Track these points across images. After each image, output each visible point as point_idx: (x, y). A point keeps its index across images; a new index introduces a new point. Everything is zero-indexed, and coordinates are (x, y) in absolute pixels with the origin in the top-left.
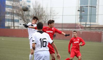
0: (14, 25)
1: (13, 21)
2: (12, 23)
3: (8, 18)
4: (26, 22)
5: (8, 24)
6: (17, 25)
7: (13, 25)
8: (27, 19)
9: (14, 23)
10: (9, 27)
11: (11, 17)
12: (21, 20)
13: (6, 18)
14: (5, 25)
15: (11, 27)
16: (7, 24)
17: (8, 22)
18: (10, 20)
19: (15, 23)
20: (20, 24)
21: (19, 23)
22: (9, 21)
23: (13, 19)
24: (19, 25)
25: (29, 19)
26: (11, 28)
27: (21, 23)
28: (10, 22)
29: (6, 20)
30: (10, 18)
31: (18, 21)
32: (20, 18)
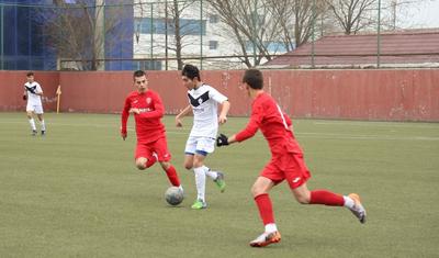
0: (178, 51)
1: (175, 27)
2: (171, 38)
3: (147, 14)
4: (244, 31)
5: (149, 45)
6: (196, 50)
7: (172, 53)
8: (249, 12)
9: (178, 39)
10: (153, 63)
11: (162, 7)
12: (214, 19)
13: (137, 12)
14: (132, 54)
15: (164, 63)
16: (142, 47)
17: (148, 36)
18: (156, 24)
19: (185, 40)
20: (214, 45)
21: (206, 39)
22: (152, 31)
23: (171, 16)
24: (207, 51)
25: (261, 12)
26: (164, 69)
27: (215, 38)
28: (156, 36)
29: (136, 23)
30: (156, 15)
31: (198, 28)
32: (209, 9)
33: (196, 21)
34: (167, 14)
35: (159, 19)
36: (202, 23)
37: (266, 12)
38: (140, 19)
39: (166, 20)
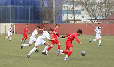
0: (74, 18)
1: (73, 12)
2: (72, 15)
3: (66, 9)
4: (91, 13)
5: (67, 17)
6: (79, 18)
7: (72, 19)
8: (92, 8)
9: (74, 15)
10: (67, 21)
11: (70, 7)
12: (83, 10)
13: (63, 9)
14: (62, 19)
15: (70, 21)
16: (65, 17)
17: (66, 15)
18: (68, 12)
19: (76, 15)
20: (83, 17)
21: (81, 15)
23: (72, 9)
24: (82, 18)
25: (95, 8)
26: (70, 23)
27: (83, 15)
28: (68, 15)
29: (63, 11)
30: (68, 9)
31: (79, 12)
32: (82, 8)
33: (79, 11)
34: (71, 9)
35: (69, 10)
36: (80, 11)
37: (97, 8)
38: (64, 10)
39: (71, 10)
